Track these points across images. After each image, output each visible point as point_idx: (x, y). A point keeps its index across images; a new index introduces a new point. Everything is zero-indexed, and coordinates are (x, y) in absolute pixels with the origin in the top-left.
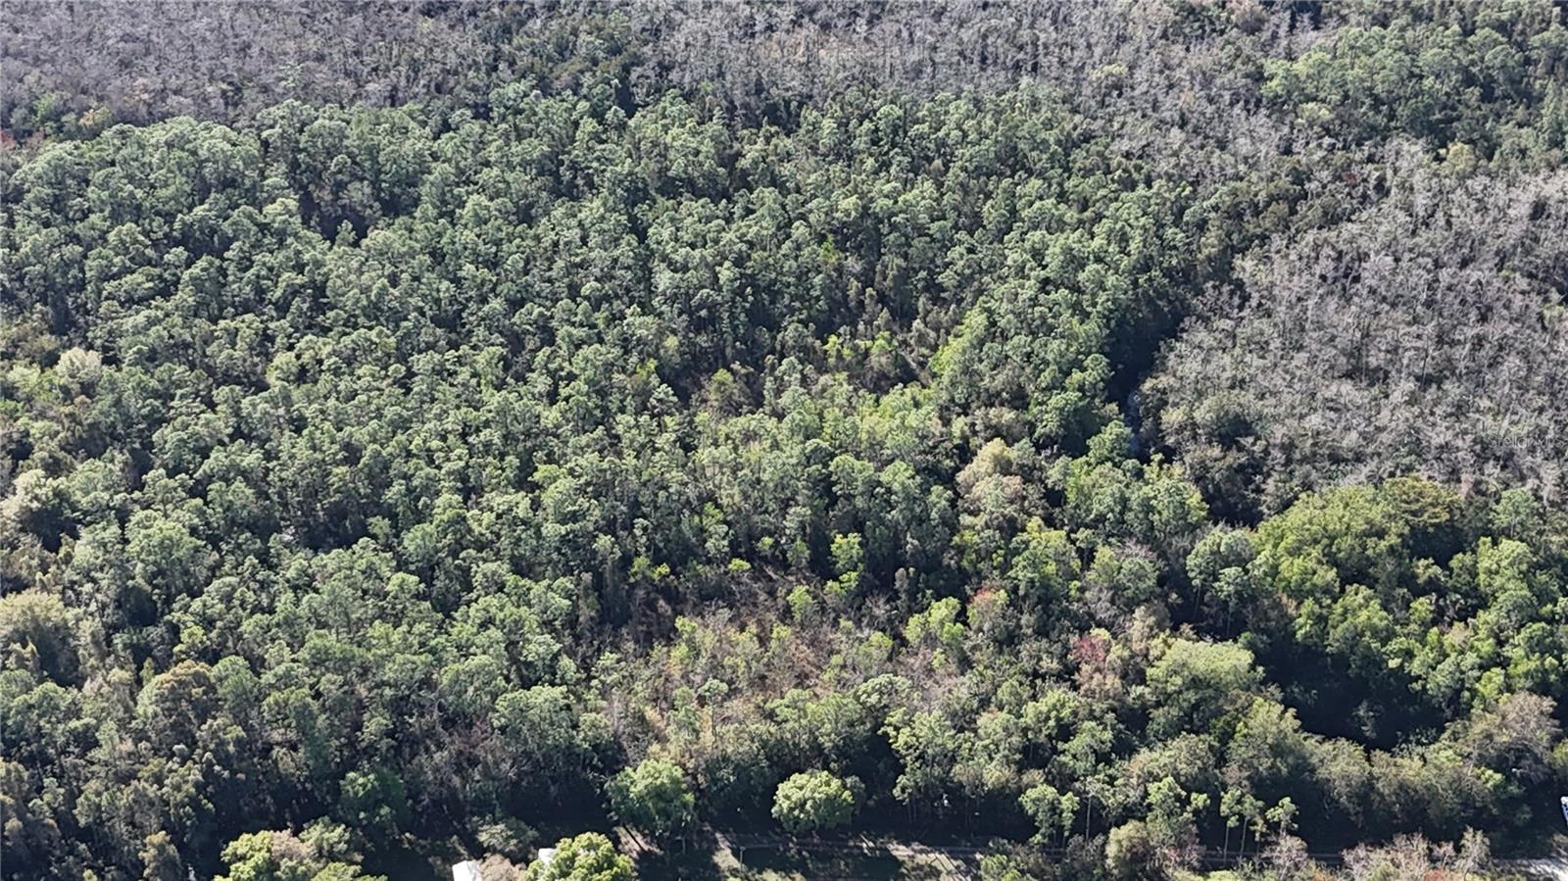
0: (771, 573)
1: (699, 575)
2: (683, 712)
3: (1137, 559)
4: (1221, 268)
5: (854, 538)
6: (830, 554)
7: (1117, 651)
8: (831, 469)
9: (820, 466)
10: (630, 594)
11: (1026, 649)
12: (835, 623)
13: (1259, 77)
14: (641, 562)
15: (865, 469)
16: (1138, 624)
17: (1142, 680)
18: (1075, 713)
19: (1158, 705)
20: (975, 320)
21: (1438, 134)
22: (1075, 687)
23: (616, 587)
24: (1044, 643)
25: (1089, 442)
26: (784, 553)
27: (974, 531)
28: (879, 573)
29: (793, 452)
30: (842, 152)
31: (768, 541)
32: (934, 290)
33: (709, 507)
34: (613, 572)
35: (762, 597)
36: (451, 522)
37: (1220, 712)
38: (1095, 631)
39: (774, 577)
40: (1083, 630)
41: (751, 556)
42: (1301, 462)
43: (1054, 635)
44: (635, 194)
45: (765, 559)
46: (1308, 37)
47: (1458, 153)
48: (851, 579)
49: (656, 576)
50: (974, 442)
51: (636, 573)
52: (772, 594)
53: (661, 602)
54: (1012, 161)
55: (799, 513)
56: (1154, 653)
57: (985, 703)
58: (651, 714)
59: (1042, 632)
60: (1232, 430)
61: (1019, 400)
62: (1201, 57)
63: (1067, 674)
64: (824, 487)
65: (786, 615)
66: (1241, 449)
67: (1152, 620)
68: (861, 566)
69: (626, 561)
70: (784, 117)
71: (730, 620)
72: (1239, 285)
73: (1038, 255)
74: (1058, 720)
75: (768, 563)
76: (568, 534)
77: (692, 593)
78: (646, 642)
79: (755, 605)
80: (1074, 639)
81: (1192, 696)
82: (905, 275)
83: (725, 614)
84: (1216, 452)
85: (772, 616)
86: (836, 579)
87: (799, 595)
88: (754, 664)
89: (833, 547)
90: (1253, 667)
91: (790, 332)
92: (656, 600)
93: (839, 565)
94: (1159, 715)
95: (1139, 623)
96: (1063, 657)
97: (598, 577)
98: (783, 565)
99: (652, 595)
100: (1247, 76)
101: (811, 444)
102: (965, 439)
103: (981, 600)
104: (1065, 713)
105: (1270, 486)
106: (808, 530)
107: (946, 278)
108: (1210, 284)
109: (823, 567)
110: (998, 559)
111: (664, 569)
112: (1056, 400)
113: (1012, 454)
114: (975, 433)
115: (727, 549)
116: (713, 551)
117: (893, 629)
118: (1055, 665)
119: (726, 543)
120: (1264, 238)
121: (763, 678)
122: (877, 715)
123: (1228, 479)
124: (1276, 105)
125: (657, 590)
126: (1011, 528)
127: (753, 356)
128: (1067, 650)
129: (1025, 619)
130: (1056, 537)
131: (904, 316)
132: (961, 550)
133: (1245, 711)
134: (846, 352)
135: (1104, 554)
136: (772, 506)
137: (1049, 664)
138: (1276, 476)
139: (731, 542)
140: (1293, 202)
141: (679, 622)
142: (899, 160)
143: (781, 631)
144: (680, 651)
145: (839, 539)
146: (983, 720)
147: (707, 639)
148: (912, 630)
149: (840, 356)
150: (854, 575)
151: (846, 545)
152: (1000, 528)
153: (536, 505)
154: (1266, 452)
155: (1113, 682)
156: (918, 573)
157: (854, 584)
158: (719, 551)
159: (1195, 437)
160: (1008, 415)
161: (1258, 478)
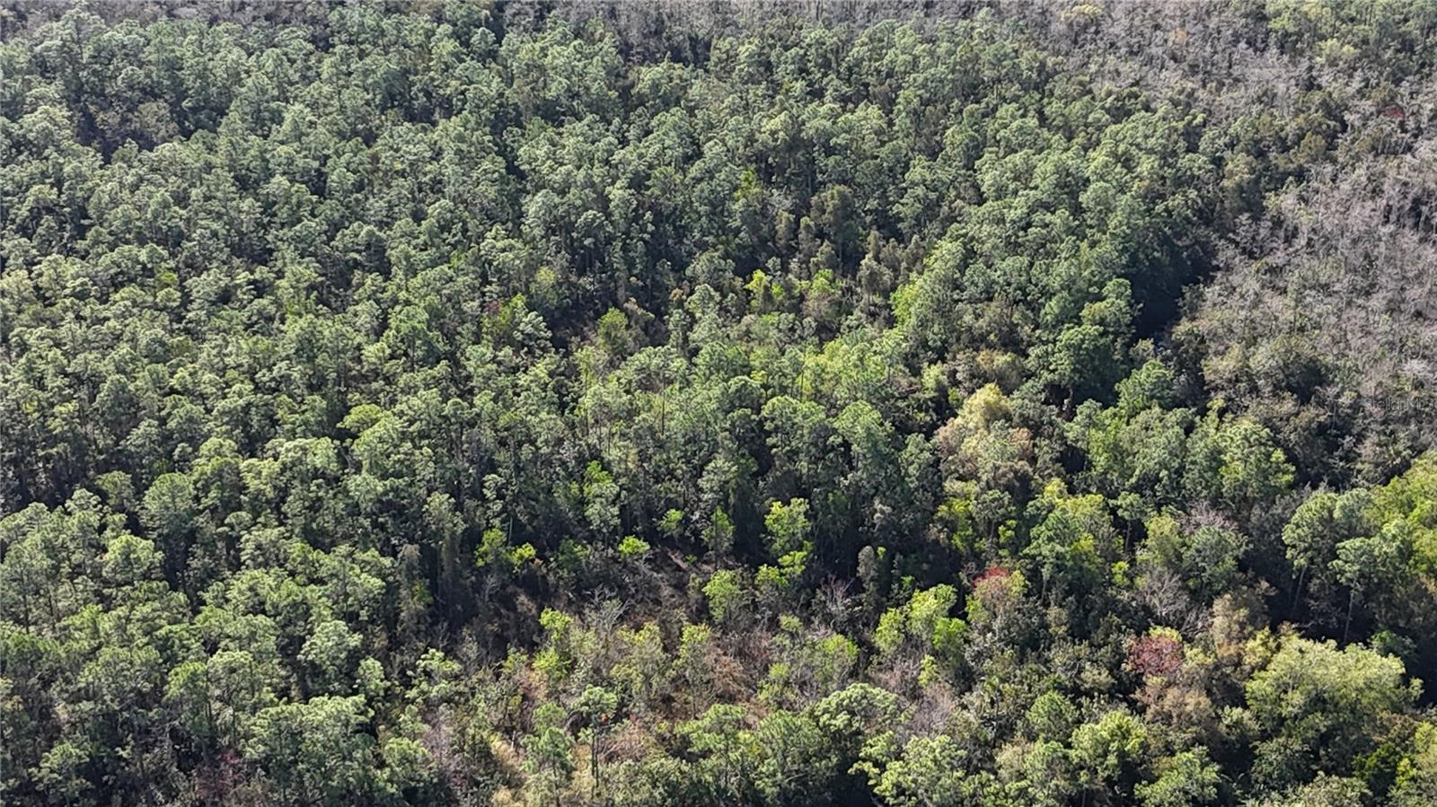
0: (680, 562)
1: (577, 559)
2: (546, 738)
3: (1209, 528)
5: (799, 506)
6: (765, 530)
7: (1194, 656)
8: (764, 413)
9: (748, 411)
10: (478, 587)
11: (1059, 656)
12: (774, 625)
14: (495, 537)
15: (811, 413)
16: (1218, 621)
17: (1239, 700)
18: (1145, 746)
19: (1265, 736)
20: (947, 249)
22: (1138, 709)
23: (457, 574)
24: (1083, 649)
25: (1118, 387)
26: (696, 533)
27: (964, 499)
29: (707, 395)
31: (675, 515)
33: (593, 468)
34: (451, 549)
35: (666, 591)
36: (219, 474)
37: (1366, 746)
38: (1156, 632)
39: (684, 566)
40: (1141, 629)
41: (651, 536)
42: (1405, 420)
43: (1098, 637)
44: (503, 119)
45: (670, 542)
48: (795, 561)
49: (515, 558)
50: (955, 393)
51: (486, 554)
52: (680, 587)
53: (523, 598)
54: (977, 89)
56: (1250, 660)
57: (1005, 732)
58: (498, 745)
59: (1079, 632)
60: (1306, 379)
61: (1011, 342)
63: (1124, 690)
64: (755, 439)
65: (701, 613)
66: (1321, 404)
67: (1243, 612)
68: (808, 544)
69: (473, 538)
71: (621, 619)
72: (1278, 223)
73: (1023, 176)
74: (1122, 754)
75: (674, 548)
76: (386, 493)
77: (566, 586)
78: (496, 648)
79: (657, 602)
80: (1128, 642)
81: (1320, 722)
83: (613, 608)
84: (1288, 406)
85: (681, 614)
86: (773, 562)
87: (721, 584)
88: (655, 680)
89: (769, 519)
90: (1405, 680)
92: (515, 595)
93: (777, 546)
94: (1271, 752)
95: (1221, 617)
96: (1114, 668)
97: (430, 556)
98: (696, 547)
99: (510, 589)
100: (1246, 16)
101: (735, 383)
102: (941, 390)
103: (984, 587)
104: (1132, 744)
105: (1368, 449)
106: (732, 500)
107: (906, 208)
108: (1244, 217)
109: (753, 548)
110: (1006, 534)
111: (528, 551)
112: (1068, 335)
113: (1012, 404)
114: (956, 383)
115: (617, 521)
116: (596, 522)
118: (1104, 677)
119: (615, 511)
120: (1301, 176)
121: (668, 700)
122: (846, 743)
123: (1308, 443)
125: (516, 580)
126: (1022, 489)
128: (1119, 657)
129: (1053, 611)
130: (1085, 506)
132: (951, 525)
133: (1405, 742)
134: (775, 290)
135: (1161, 525)
136: (681, 468)
137: (1094, 675)
138: (1373, 438)
139: (622, 509)
140: (1331, 137)
141: (545, 618)
142: (834, 87)
143: (696, 634)
144: (547, 659)
145: (776, 507)
146: (1006, 755)
147: (587, 643)
148: (885, 634)
149: (768, 296)
150: (799, 555)
151: (786, 515)
152: (1008, 488)
153: (343, 456)
154: (1356, 407)
155: (1195, 701)
156: (890, 555)
157: (799, 570)
158: (605, 522)
159: (1254, 390)
160: (1002, 359)
161: (1348, 441)
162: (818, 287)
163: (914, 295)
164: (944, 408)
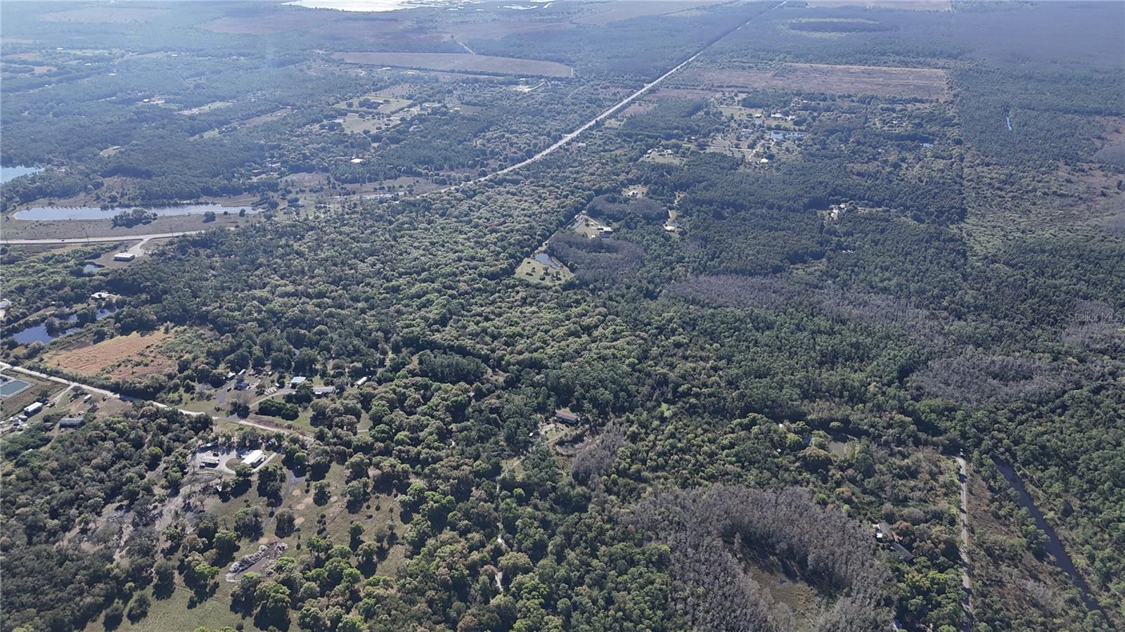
0: (832, 396)
1: (820, 394)
2: (816, 411)
3: (896, 402)
4: (925, 362)
5: (848, 392)
7: (889, 415)
8: (845, 381)
9: (843, 381)
10: (809, 394)
11: (874, 412)
12: (843, 404)
13: (943, 329)
14: (811, 390)
15: (851, 382)
16: (894, 412)
17: (893, 419)
19: (894, 423)
20: (875, 363)
21: (978, 345)
22: (881, 419)
23: (807, 392)
25: (892, 385)
26: (835, 393)
27: (868, 395)
28: (851, 399)
29: (838, 378)
30: (855, 331)
31: (832, 391)
32: (868, 357)
33: (823, 384)
34: (807, 390)
35: (831, 399)
36: (781, 378)
37: (905, 425)
38: (886, 412)
40: (884, 411)
41: (829, 393)
42: (930, 394)
44: (813, 332)
46: (956, 323)
47: (980, 349)
49: (813, 392)
53: (814, 396)
54: (888, 337)
55: (839, 387)
56: (895, 416)
59: (878, 411)
60: (919, 388)
61: (881, 377)
62: (931, 323)
63: (880, 417)
64: (843, 385)
65: (834, 402)
66: (920, 391)
67: (896, 412)
68: (848, 397)
69: (809, 389)
70: (844, 322)
72: (927, 365)
73: (889, 354)
74: (877, 422)
75: (832, 394)
76: (799, 383)
77: (819, 396)
78: (811, 401)
81: (901, 423)
82: (863, 354)
84: (915, 390)
85: (832, 401)
86: (843, 398)
87: (837, 399)
88: (828, 407)
89: (844, 393)
90: (912, 421)
91: (840, 360)
93: (844, 396)
94: (894, 425)
96: (880, 414)
97: (804, 390)
98: (835, 395)
101: (842, 377)
102: (870, 381)
103: (867, 404)
104: (879, 421)
105: (923, 397)
106: (840, 390)
107: (871, 355)
108: (922, 364)
109: (841, 396)
110: (872, 399)
111: (815, 392)
112: (887, 378)
113: (878, 385)
114: (872, 381)
115: (825, 391)
116: (823, 391)
117: (852, 407)
119: (825, 389)
120: (935, 358)
122: (848, 416)
123: (916, 395)
124: (945, 334)
125: (813, 394)
126: (875, 395)
127: (833, 363)
129: (875, 408)
130: (883, 397)
131: (862, 361)
132: (866, 397)
133: (909, 426)
135: (890, 401)
136: (834, 385)
137: (878, 415)
138: (925, 396)
140: (942, 353)
142: (865, 334)
143: (833, 404)
146: (865, 420)
147: (821, 402)
148: (855, 408)
149: (849, 365)
151: (846, 393)
152: (873, 395)
153: (795, 378)
154: (924, 392)
155: (888, 419)
156: (858, 399)
157: (847, 399)
159: (912, 388)
160: (878, 379)
161: (921, 395)
162: (856, 365)
163: (869, 369)
164: (869, 384)
